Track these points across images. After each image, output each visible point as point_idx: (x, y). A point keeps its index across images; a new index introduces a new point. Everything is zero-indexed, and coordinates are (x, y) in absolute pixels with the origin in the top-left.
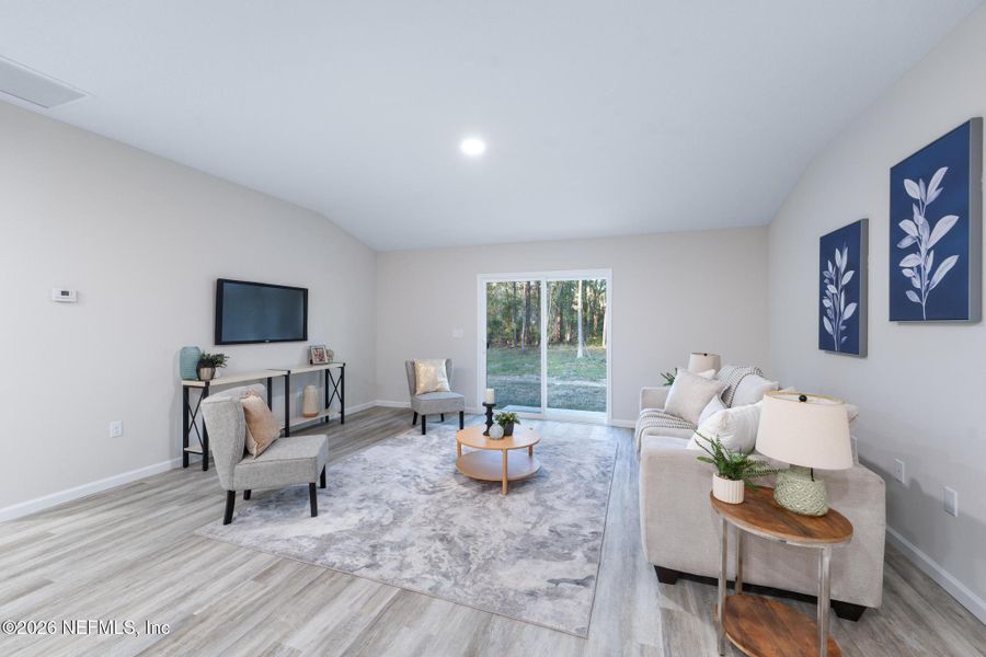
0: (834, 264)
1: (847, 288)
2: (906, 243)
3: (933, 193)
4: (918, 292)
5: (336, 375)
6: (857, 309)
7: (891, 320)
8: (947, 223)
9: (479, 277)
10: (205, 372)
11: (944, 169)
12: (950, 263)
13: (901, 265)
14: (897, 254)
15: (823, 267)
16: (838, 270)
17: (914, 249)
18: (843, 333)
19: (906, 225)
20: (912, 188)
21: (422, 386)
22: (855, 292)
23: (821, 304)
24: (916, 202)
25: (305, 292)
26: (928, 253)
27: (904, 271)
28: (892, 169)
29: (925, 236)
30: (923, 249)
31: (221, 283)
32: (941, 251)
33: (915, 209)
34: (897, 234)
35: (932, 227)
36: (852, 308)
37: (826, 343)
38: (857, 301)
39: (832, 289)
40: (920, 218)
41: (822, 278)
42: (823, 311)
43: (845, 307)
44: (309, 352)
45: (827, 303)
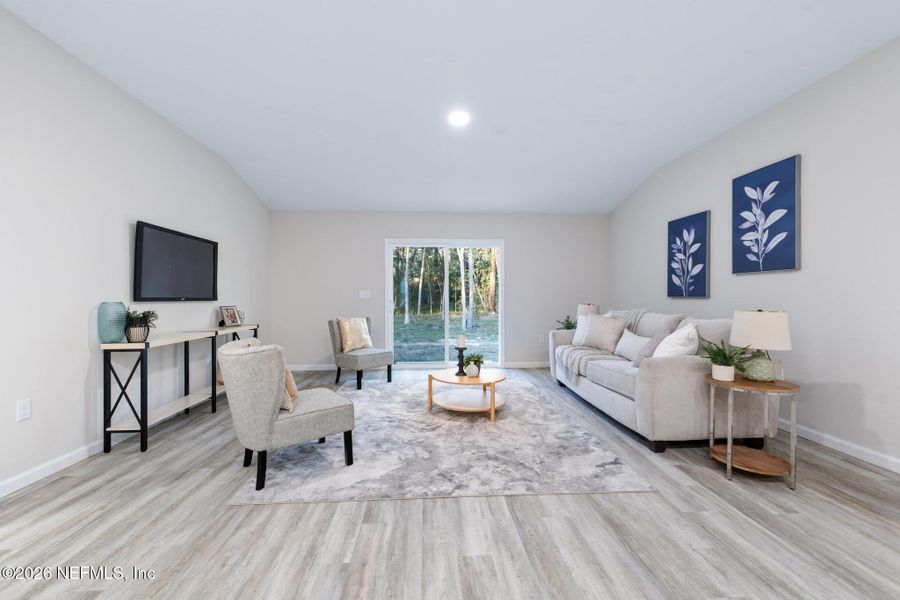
0: (682, 239)
1: (694, 255)
2: (746, 225)
3: (768, 194)
4: (757, 255)
6: (704, 268)
7: (734, 272)
8: (778, 214)
9: (387, 241)
10: (136, 332)
11: (777, 183)
12: (781, 237)
13: (742, 238)
14: (738, 232)
15: (671, 241)
16: (685, 243)
17: (753, 228)
18: (691, 284)
19: (745, 214)
20: (750, 192)
21: (349, 343)
22: (701, 257)
23: (670, 266)
24: (755, 201)
26: (764, 231)
27: (745, 243)
28: (734, 181)
29: (762, 221)
30: (760, 229)
31: (140, 228)
32: (773, 230)
33: (753, 205)
34: (737, 220)
35: (767, 216)
36: (698, 268)
37: (674, 292)
38: (704, 262)
39: (680, 256)
40: (757, 211)
41: (670, 249)
42: (671, 271)
43: (693, 267)
44: (220, 312)
45: (675, 265)
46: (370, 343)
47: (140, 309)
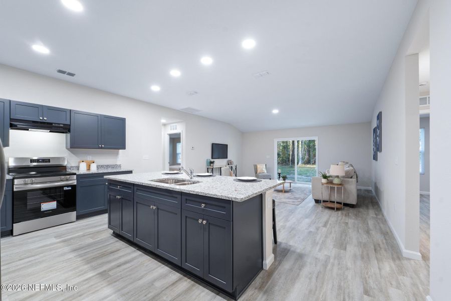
4: (378, 145)
5: (234, 168)
9: (275, 140)
10: (212, 165)
13: (377, 139)
15: (373, 137)
17: (378, 135)
21: (259, 171)
25: (227, 145)
31: (213, 144)
34: (377, 132)
40: (378, 129)
44: (228, 162)
46: (266, 172)
47: (212, 160)
